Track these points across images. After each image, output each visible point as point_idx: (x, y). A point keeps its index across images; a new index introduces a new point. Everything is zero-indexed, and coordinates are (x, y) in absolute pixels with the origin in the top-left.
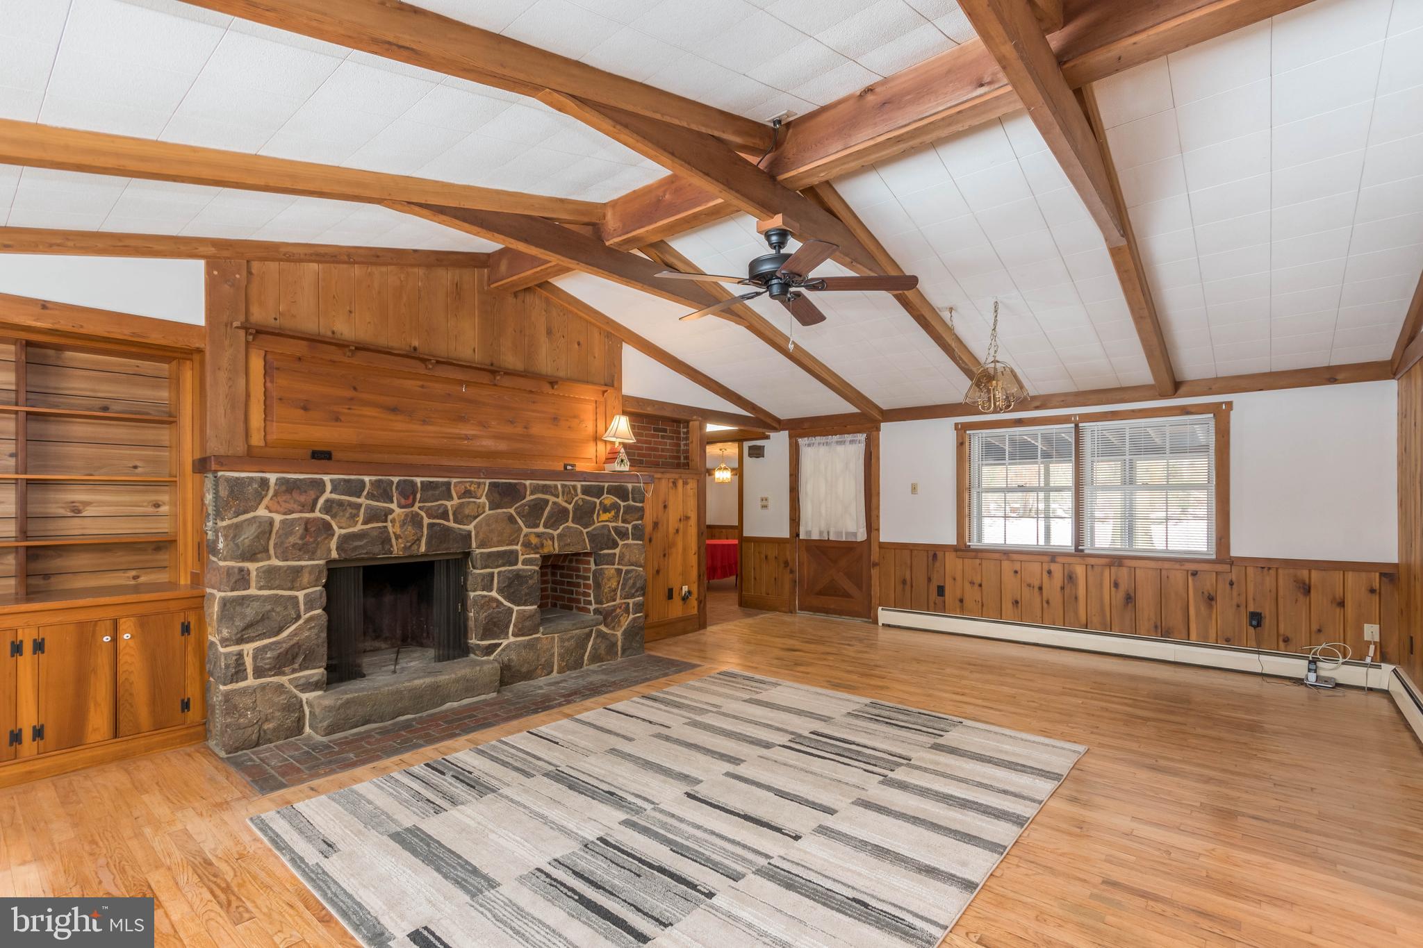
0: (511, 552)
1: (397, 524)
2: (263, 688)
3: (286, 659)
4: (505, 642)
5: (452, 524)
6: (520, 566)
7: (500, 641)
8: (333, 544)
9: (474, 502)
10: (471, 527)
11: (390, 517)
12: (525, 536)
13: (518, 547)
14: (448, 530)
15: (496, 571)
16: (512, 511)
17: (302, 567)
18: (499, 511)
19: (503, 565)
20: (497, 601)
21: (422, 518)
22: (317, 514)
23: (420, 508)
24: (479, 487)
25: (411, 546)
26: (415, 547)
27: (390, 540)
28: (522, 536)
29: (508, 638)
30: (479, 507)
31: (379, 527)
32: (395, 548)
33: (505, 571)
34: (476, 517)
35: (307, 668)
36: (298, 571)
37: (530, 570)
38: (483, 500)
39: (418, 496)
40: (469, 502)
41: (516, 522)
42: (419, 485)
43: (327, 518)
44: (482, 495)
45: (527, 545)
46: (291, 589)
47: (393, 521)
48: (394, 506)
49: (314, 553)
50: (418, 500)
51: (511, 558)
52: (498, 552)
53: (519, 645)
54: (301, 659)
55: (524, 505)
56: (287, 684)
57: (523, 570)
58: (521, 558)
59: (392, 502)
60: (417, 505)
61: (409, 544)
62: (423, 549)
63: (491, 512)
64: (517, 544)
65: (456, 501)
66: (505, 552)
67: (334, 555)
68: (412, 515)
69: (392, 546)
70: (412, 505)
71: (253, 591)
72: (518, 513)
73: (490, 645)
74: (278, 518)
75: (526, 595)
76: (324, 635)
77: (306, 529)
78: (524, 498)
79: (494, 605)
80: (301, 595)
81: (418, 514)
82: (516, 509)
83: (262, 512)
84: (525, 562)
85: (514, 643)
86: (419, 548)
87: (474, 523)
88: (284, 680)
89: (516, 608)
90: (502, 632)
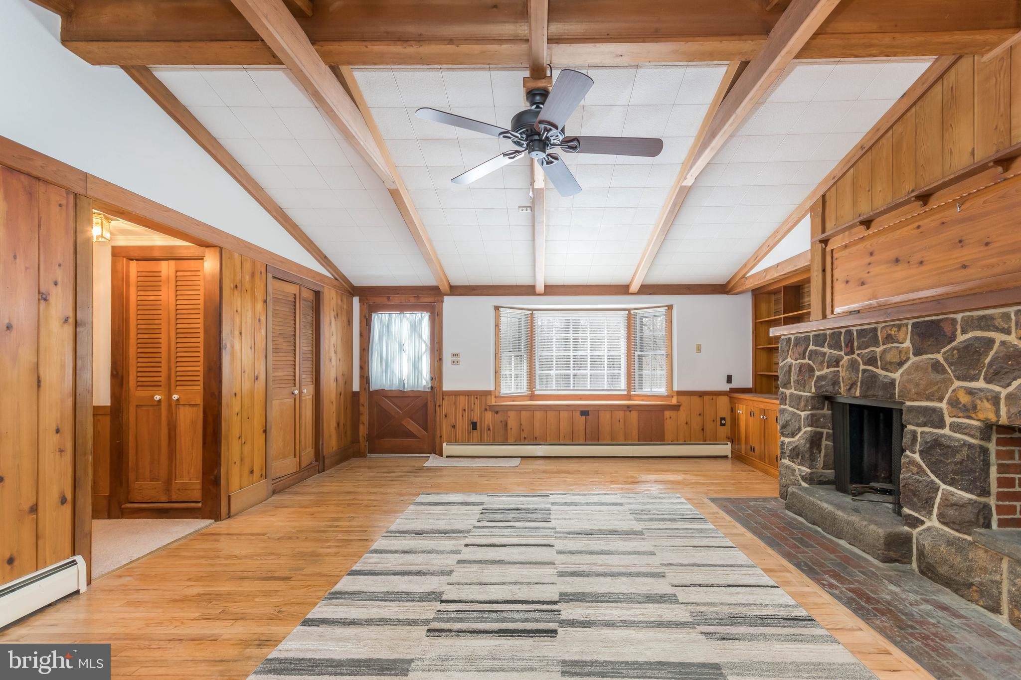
0: (934, 410)
1: (844, 369)
2: (788, 467)
3: (795, 454)
4: (928, 524)
5: (879, 371)
6: (946, 431)
7: (922, 518)
8: (813, 383)
9: (898, 347)
10: (896, 375)
11: (841, 363)
12: (954, 391)
13: (943, 405)
14: (875, 376)
15: (919, 430)
16: (939, 357)
17: (802, 396)
18: (925, 357)
19: (924, 425)
20: (920, 467)
21: (859, 365)
22: (806, 361)
23: (858, 355)
24: (899, 330)
25: (850, 389)
26: (853, 390)
27: (839, 383)
28: (950, 391)
29: (930, 519)
30: (900, 352)
31: (834, 372)
32: (842, 389)
33: (928, 433)
34: (901, 364)
35: (803, 465)
36: (800, 397)
37: (959, 440)
38: (908, 344)
39: (856, 344)
40: (891, 348)
41: (944, 371)
42: (855, 334)
43: (810, 362)
44: (905, 339)
45: (954, 403)
46: (798, 409)
47: (843, 368)
48: (842, 353)
49: (804, 387)
50: (855, 348)
51: (935, 419)
52: (919, 407)
53: (942, 535)
54: (800, 457)
55: (953, 349)
56: (797, 472)
57: (950, 438)
58: (948, 420)
59: (841, 350)
60: (857, 352)
61: (848, 387)
62: (858, 394)
63: (918, 358)
64: (941, 400)
65: (882, 348)
66: (926, 409)
67: (813, 390)
68: (852, 361)
69: (840, 388)
70: (853, 353)
71: (787, 407)
72: (945, 359)
73: (910, 515)
74: (794, 362)
75: (955, 473)
76: (808, 445)
77: (800, 370)
78: (953, 338)
79: (915, 469)
80: (803, 414)
81: (856, 360)
82: (944, 354)
83: (789, 360)
84: (955, 427)
85: (937, 530)
86: (856, 391)
87: (901, 371)
88: (796, 467)
89: (943, 486)
90: (924, 508)
